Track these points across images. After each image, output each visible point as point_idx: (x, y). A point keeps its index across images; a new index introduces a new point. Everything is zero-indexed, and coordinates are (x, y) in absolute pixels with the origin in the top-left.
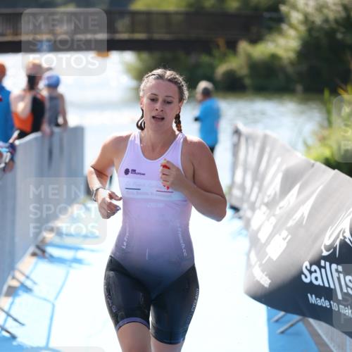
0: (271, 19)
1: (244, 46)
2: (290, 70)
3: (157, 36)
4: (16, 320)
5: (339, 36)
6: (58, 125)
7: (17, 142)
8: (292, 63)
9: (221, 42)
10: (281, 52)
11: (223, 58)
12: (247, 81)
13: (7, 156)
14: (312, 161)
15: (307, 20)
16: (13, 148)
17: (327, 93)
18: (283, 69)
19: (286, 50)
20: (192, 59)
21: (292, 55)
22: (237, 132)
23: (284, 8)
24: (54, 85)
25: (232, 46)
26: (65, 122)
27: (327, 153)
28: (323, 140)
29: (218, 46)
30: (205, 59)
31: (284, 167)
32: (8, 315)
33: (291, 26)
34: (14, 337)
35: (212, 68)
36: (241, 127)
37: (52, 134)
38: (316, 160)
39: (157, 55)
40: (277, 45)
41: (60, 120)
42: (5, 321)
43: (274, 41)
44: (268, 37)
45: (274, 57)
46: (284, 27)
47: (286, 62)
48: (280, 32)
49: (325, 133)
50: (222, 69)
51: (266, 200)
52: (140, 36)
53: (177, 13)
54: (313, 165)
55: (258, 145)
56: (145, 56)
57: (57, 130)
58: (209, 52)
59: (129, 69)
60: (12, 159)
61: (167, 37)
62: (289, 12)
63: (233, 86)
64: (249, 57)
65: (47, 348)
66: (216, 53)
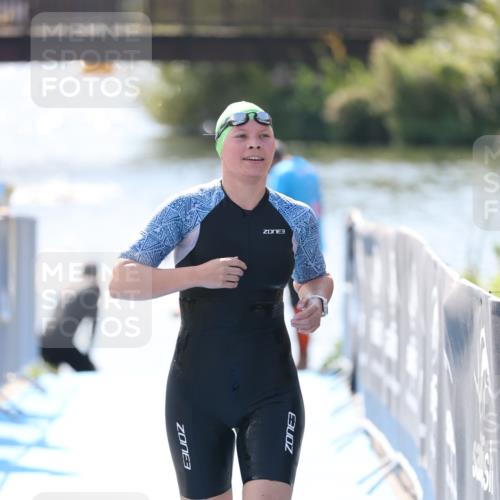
1: (384, 51)
2: (482, 100)
3: (202, 30)
8: (488, 88)
10: (463, 64)
12: (393, 124)
18: (467, 98)
19: (475, 59)
20: (278, 77)
21: (487, 70)
25: (359, 50)
29: (329, 52)
30: (305, 79)
35: (319, 95)
39: (205, 68)
40: (455, 50)
43: (448, 40)
44: (436, 32)
45: (449, 73)
46: (469, 10)
47: (473, 83)
48: (463, 21)
50: (338, 100)
56: (178, 69)
58: (312, 63)
61: (224, 31)
66: (326, 64)
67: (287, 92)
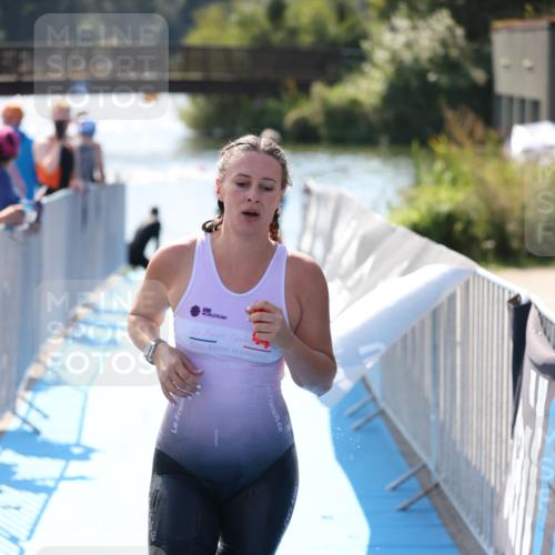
0: (351, 57)
1: (319, 89)
2: (374, 118)
3: (216, 76)
4: (38, 410)
5: (432, 77)
6: (93, 180)
7: (45, 200)
8: (376, 110)
9: (291, 83)
10: (363, 97)
11: (294, 103)
12: (323, 131)
13: (32, 216)
14: (394, 225)
15: (395, 59)
16: (39, 207)
17: (415, 146)
18: (365, 117)
19: (369, 93)
20: (257, 104)
22: (307, 191)
23: (366, 45)
24: (88, 132)
25: (304, 88)
26: (103, 177)
27: (415, 216)
28: (410, 201)
29: (287, 89)
30: (272, 104)
31: (360, 233)
32: (31, 405)
33: (375, 65)
34: (36, 432)
35: (281, 115)
36: (314, 185)
37: (86, 192)
38: (399, 223)
39: (215, 98)
40: (358, 88)
41: (97, 175)
42: (28, 413)
43: (354, 83)
44: (347, 78)
45: (355, 103)
46: (367, 67)
47: (368, 109)
48: (362, 73)
49: (413, 192)
50: (292, 116)
51: (342, 271)
52: (195, 76)
53: (239, 50)
54: (393, 230)
55: (331, 205)
56: (201, 100)
57: (92, 187)
58: (277, 96)
59: (183, 116)
60: (38, 220)
61: (227, 77)
62: (373, 49)
63: (304, 137)
64: (324, 102)
65: (78, 445)
66: (285, 96)
67: (263, 113)
